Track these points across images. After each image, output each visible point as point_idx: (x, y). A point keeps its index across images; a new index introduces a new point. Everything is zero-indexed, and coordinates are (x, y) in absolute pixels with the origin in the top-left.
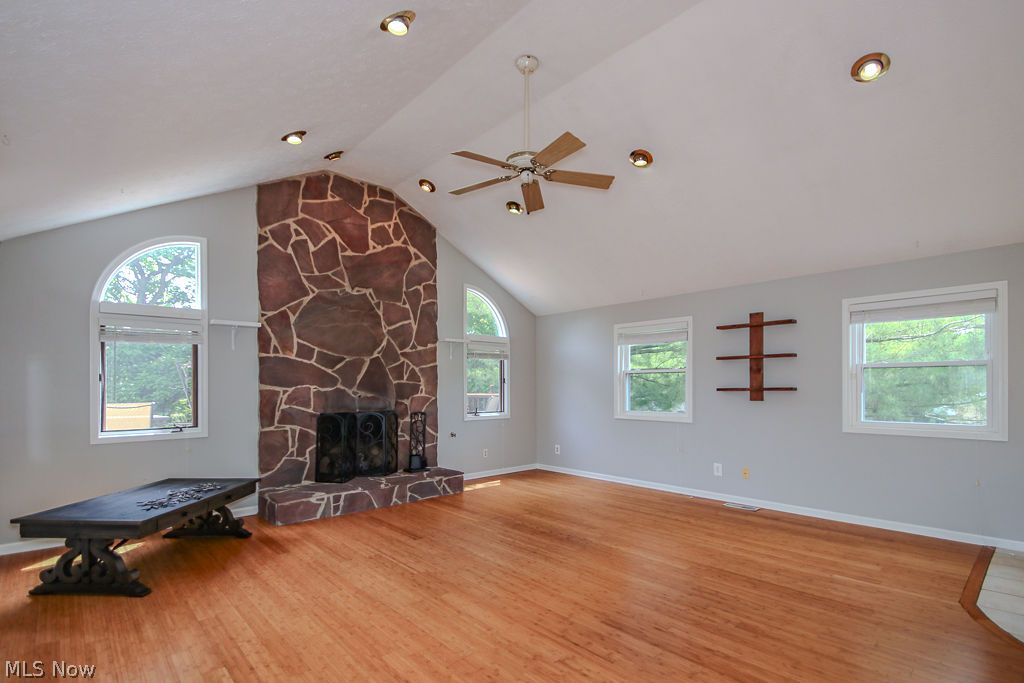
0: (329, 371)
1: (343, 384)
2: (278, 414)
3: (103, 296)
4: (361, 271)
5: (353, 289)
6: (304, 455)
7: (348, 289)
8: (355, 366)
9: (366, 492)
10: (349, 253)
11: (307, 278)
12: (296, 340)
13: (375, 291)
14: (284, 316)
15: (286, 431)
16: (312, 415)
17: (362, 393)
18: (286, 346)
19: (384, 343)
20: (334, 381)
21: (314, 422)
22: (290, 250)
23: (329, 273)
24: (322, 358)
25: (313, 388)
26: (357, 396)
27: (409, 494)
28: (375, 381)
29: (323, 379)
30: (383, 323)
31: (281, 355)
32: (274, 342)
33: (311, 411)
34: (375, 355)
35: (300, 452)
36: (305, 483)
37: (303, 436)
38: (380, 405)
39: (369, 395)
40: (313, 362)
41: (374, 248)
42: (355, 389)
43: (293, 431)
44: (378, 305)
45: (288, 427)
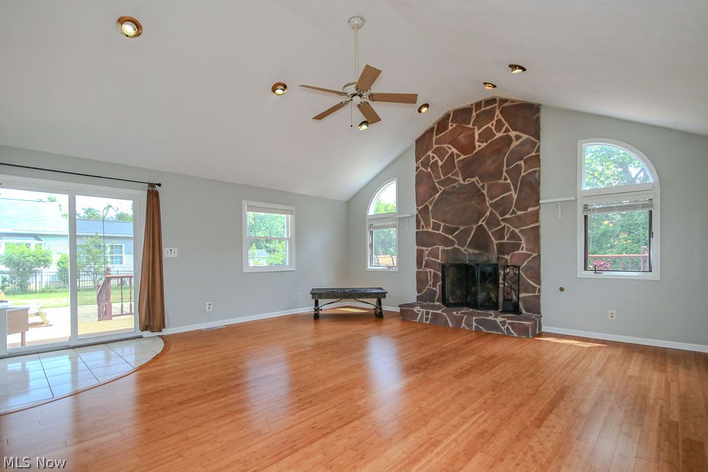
0: (450, 237)
1: (458, 245)
2: (424, 262)
3: (371, 212)
4: (468, 169)
5: (464, 180)
6: (436, 287)
7: (462, 182)
8: (466, 233)
9: (444, 314)
10: (463, 157)
11: (438, 182)
12: (432, 220)
13: (482, 178)
14: (426, 208)
15: (427, 272)
16: (439, 264)
17: (471, 251)
18: (427, 225)
19: (488, 213)
20: (452, 243)
21: (441, 268)
22: (429, 170)
23: (450, 175)
24: (447, 230)
25: (441, 248)
26: (468, 253)
27: (475, 324)
28: (481, 242)
29: (447, 242)
30: (487, 199)
31: (425, 230)
32: (422, 223)
33: (439, 261)
34: (480, 223)
35: (434, 285)
36: (437, 303)
37: (435, 275)
38: (485, 259)
39: (477, 252)
40: (440, 232)
41: (479, 146)
42: (466, 248)
43: (430, 272)
44: (483, 187)
45: (428, 270)
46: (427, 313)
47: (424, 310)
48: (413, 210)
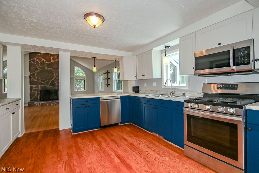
0: (43, 83)
1: (46, 85)
2: (33, 90)
3: (4, 72)
4: (49, 66)
5: (48, 68)
6: (38, 96)
7: (47, 68)
8: (49, 82)
10: (47, 62)
11: (39, 67)
12: (36, 78)
13: (53, 69)
14: (34, 74)
15: (34, 93)
16: (39, 90)
17: (50, 86)
18: (34, 79)
19: (55, 78)
20: (44, 84)
21: (40, 91)
22: (35, 63)
23: (43, 66)
24: (41, 80)
25: (40, 85)
26: (49, 87)
27: (55, 103)
28: (53, 84)
29: (42, 84)
30: (54, 74)
31: (33, 80)
32: (32, 78)
33: (39, 89)
34: (53, 80)
35: (37, 96)
36: (39, 101)
37: (38, 93)
38: (54, 88)
39: (52, 87)
40: (40, 81)
41: (52, 61)
42: (48, 86)
43: (36, 93)
44: (53, 71)
45: (35, 92)
46: (40, 103)
47: (38, 103)
48: (28, 74)
